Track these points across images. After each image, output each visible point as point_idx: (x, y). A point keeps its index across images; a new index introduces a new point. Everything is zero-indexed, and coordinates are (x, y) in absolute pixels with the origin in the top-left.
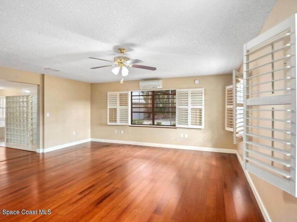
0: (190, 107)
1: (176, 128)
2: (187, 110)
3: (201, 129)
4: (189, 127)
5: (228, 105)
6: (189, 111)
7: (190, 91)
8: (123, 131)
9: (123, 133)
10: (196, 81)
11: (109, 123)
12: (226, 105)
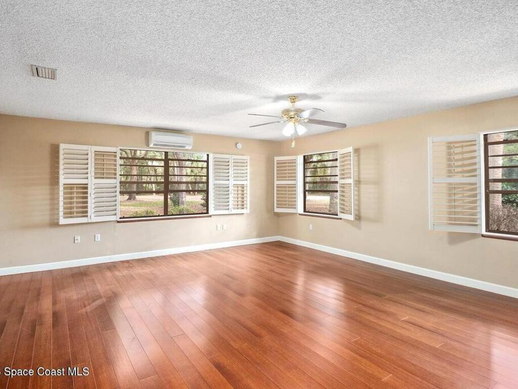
0: (232, 182)
1: (210, 216)
2: (228, 187)
3: (243, 214)
4: (230, 213)
5: (277, 180)
6: (231, 188)
7: (232, 158)
8: (99, 235)
9: (99, 240)
10: (238, 145)
11: (62, 221)
12: (275, 180)
